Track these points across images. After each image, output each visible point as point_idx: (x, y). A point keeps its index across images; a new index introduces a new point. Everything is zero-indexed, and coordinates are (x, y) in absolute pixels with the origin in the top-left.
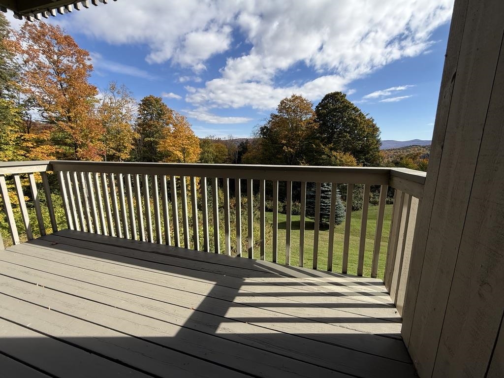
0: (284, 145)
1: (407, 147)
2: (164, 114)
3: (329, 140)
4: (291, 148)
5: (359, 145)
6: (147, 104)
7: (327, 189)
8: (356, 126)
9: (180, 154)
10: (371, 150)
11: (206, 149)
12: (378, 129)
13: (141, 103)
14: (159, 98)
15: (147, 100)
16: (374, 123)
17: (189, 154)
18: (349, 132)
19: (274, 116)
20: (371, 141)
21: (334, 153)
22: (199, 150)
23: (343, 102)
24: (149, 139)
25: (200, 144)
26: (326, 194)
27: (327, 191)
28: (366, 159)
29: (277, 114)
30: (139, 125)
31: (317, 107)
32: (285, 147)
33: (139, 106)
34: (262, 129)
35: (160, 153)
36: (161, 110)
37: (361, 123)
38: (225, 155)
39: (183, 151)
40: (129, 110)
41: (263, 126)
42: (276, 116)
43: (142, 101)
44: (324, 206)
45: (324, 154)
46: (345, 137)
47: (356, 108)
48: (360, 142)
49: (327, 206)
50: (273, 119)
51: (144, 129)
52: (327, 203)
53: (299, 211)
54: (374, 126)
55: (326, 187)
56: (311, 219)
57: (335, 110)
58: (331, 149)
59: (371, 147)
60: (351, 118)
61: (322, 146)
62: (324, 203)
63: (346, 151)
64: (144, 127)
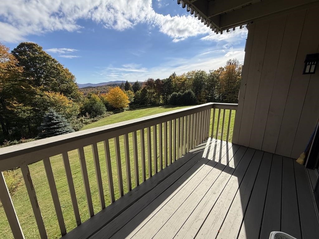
1: (86, 88)
3: (37, 83)
5: (64, 86)
7: (58, 121)
8: (59, 73)
10: (73, 90)
12: (74, 76)
16: (69, 72)
18: (54, 77)
20: (72, 84)
21: (46, 93)
23: (41, 53)
26: (57, 125)
27: (58, 123)
31: (13, 51)
37: (62, 71)
45: (36, 94)
46: (52, 80)
47: (54, 59)
52: (60, 132)
54: (70, 74)
55: (56, 120)
57: (35, 58)
58: (43, 90)
59: (73, 88)
60: (53, 67)
61: (33, 88)
63: (55, 90)
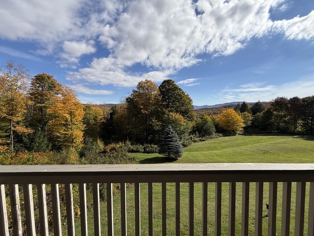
0: (142, 109)
1: (202, 109)
2: (55, 87)
3: (167, 106)
4: (146, 111)
5: (183, 108)
6: (40, 79)
7: (172, 136)
8: (181, 98)
9: (68, 116)
10: (189, 111)
11: (88, 112)
12: (192, 100)
13: (34, 78)
14: (51, 75)
15: (39, 76)
16: (189, 97)
17: (75, 116)
18: (178, 102)
19: (135, 91)
20: (189, 107)
21: (171, 114)
22: (83, 113)
23: (173, 85)
24: (40, 105)
25: (84, 109)
26: (171, 139)
27: (172, 137)
28: (187, 116)
29: (137, 90)
30: (31, 94)
31: (159, 87)
32: (143, 110)
33: (32, 80)
34: (127, 99)
35: (50, 115)
36: (52, 84)
37: (184, 97)
38: (101, 115)
39: (71, 113)
40: (24, 83)
41: (128, 97)
42: (136, 91)
43: (35, 77)
44: (171, 146)
45: (165, 114)
46: (176, 104)
47: (180, 88)
48: (184, 107)
49: (173, 146)
50: (134, 93)
51: (36, 98)
53: (155, 150)
54: (189, 98)
55: (171, 135)
56: (164, 155)
57: (169, 89)
58: (169, 111)
59: (189, 110)
60: (179, 94)
61: (164, 110)
62: (171, 144)
63: (177, 112)
64: (37, 96)
